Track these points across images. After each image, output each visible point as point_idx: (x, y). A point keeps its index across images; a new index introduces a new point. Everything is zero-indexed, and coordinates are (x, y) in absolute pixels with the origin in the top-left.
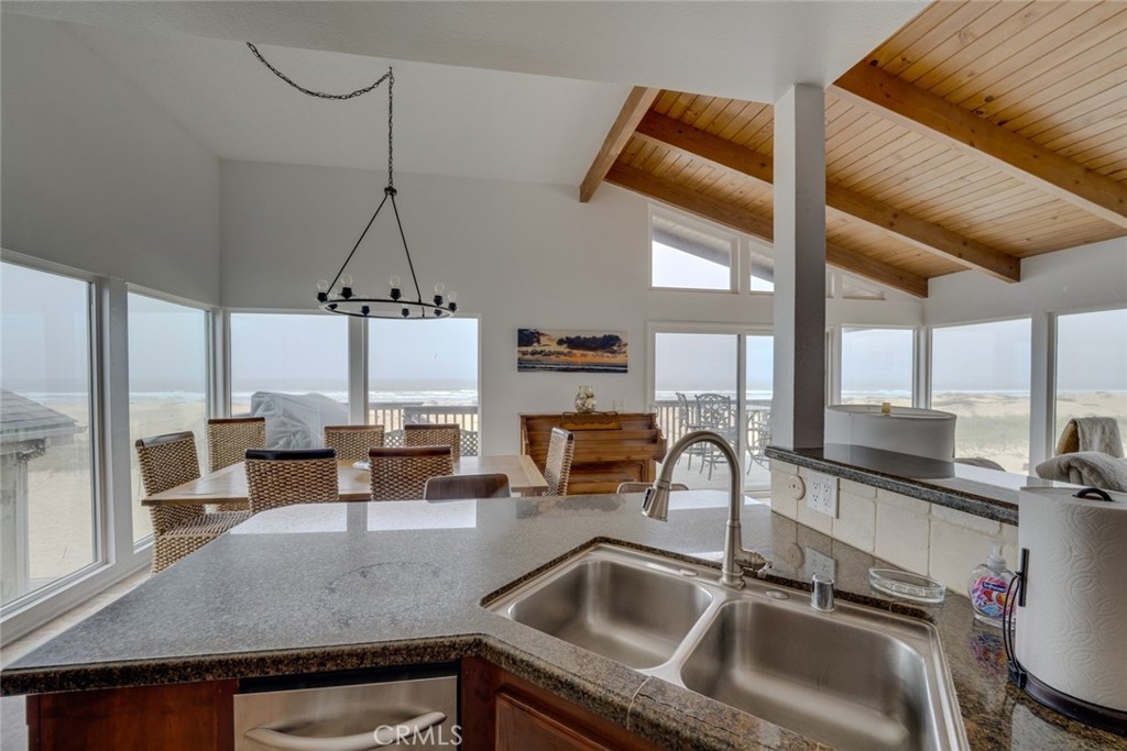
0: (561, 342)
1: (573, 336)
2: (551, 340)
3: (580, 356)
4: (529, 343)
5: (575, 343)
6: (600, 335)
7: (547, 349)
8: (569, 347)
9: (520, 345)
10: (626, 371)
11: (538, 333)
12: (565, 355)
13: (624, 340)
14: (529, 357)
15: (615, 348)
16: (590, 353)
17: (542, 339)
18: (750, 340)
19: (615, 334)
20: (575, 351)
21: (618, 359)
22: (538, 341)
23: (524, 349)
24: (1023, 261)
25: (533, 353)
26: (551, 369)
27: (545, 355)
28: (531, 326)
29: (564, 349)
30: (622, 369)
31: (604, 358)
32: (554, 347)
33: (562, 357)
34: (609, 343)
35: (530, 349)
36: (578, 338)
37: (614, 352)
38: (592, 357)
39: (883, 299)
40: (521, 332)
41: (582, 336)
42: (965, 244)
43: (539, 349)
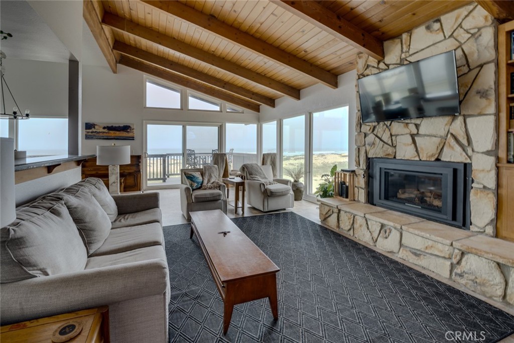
0: (104, 128)
1: (110, 125)
2: (100, 127)
3: (113, 134)
4: (90, 128)
5: (111, 128)
6: (122, 125)
7: (98, 131)
8: (108, 130)
9: (86, 129)
10: (134, 139)
11: (95, 125)
12: (106, 133)
13: (132, 127)
14: (90, 134)
15: (129, 130)
16: (118, 132)
17: (96, 127)
18: (188, 127)
19: (129, 125)
20: (111, 132)
21: (130, 135)
22: (94, 128)
23: (88, 131)
24: (276, 101)
25: (92, 132)
26: (100, 139)
27: (98, 133)
28: (91, 121)
29: (106, 130)
30: (132, 138)
31: (124, 134)
32: (101, 130)
33: (105, 134)
34: (126, 128)
35: (90, 131)
36: (112, 126)
37: (128, 132)
38: (118, 134)
39: (243, 113)
40: (86, 124)
41: (114, 126)
42: (253, 94)
43: (94, 131)
